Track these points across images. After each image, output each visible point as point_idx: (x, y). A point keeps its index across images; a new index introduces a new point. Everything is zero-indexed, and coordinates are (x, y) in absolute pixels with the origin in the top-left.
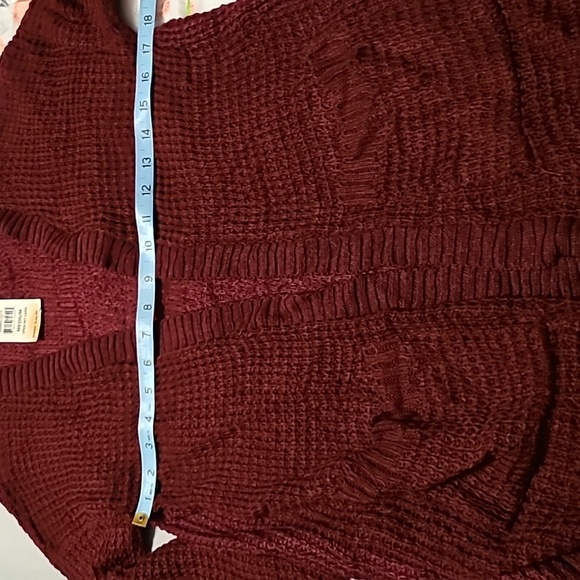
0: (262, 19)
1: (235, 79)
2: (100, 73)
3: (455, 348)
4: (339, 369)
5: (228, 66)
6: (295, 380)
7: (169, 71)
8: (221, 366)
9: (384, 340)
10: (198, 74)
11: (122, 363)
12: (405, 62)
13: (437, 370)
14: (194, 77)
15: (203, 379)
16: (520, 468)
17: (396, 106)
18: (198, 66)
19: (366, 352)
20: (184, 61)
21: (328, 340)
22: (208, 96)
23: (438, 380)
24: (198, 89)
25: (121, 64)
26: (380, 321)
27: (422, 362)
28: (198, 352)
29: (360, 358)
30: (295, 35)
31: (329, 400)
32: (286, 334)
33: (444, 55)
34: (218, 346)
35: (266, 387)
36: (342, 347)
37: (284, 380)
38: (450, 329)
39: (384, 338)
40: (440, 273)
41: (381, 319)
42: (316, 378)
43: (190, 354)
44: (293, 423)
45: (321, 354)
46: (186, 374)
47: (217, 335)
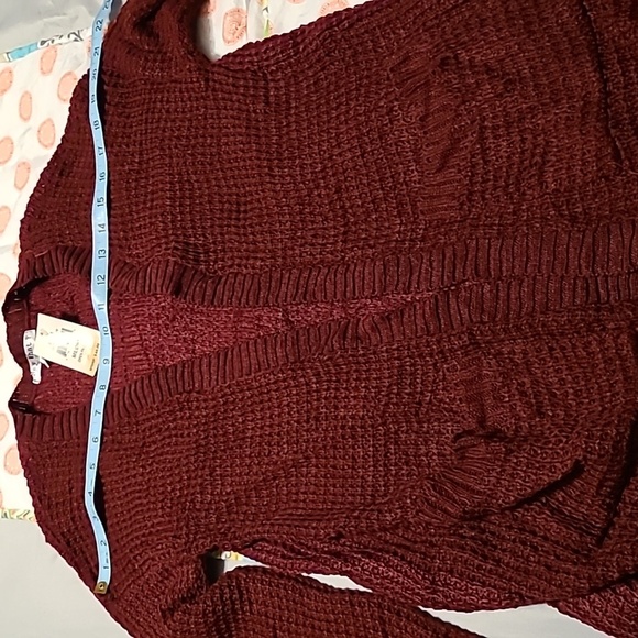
0: (343, 37)
1: (314, 98)
2: (175, 102)
3: (540, 360)
4: (419, 390)
5: (307, 87)
6: (372, 404)
7: (243, 95)
8: (294, 392)
9: (466, 356)
10: (276, 96)
11: (190, 392)
12: (489, 70)
13: (522, 384)
14: (272, 99)
15: (276, 405)
16: (611, 480)
17: (479, 115)
18: (276, 88)
19: (448, 369)
20: (262, 83)
21: (408, 359)
22: (286, 117)
23: (523, 394)
24: (276, 112)
26: (462, 336)
27: (506, 376)
28: (272, 377)
29: (441, 378)
30: (376, 51)
31: (408, 422)
32: (364, 355)
33: (529, 60)
34: (292, 370)
35: (342, 412)
36: (422, 366)
37: (361, 404)
38: (535, 340)
39: (466, 354)
40: (525, 284)
41: (463, 333)
42: (395, 400)
43: (263, 380)
44: (371, 449)
45: (400, 375)
46: (257, 400)
47: (291, 359)
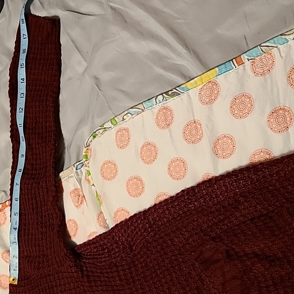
0: (153, 239)
1: (148, 274)
2: (64, 285)
5: (142, 267)
7: (107, 277)
10: (124, 275)
12: (257, 256)
14: (123, 277)
17: (257, 280)
18: (123, 270)
20: (115, 269)
22: (134, 286)
24: (127, 284)
25: (74, 278)
30: (173, 245)
33: (279, 248)
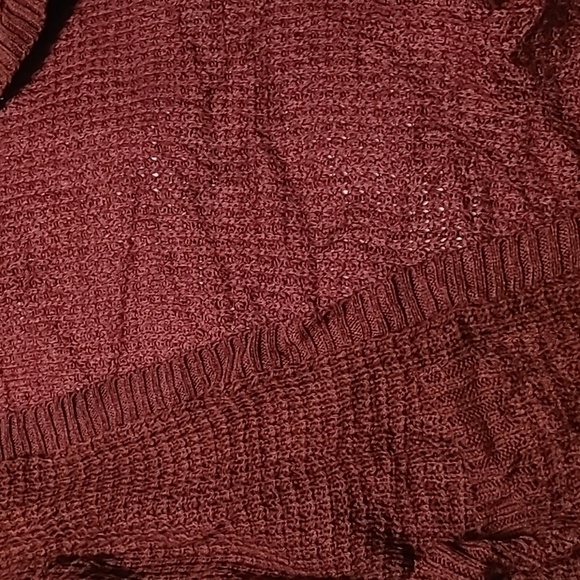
3: (564, 349)
4: (385, 412)
6: (320, 439)
8: (196, 439)
9: (455, 355)
11: (27, 456)
13: (539, 388)
15: (171, 459)
19: (426, 378)
21: (364, 370)
23: (544, 401)
26: (448, 327)
27: (517, 377)
28: (159, 423)
29: (415, 390)
31: (378, 460)
32: (294, 375)
34: (188, 410)
35: (274, 456)
36: (386, 376)
37: (303, 441)
38: (556, 321)
39: (455, 353)
40: (525, 241)
41: (450, 323)
42: (353, 431)
43: (145, 428)
44: (328, 499)
45: (354, 394)
46: (139, 456)
47: (185, 396)
